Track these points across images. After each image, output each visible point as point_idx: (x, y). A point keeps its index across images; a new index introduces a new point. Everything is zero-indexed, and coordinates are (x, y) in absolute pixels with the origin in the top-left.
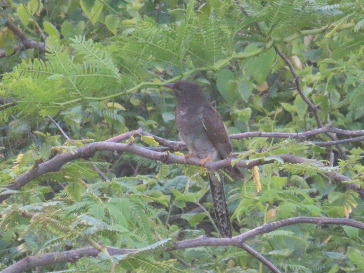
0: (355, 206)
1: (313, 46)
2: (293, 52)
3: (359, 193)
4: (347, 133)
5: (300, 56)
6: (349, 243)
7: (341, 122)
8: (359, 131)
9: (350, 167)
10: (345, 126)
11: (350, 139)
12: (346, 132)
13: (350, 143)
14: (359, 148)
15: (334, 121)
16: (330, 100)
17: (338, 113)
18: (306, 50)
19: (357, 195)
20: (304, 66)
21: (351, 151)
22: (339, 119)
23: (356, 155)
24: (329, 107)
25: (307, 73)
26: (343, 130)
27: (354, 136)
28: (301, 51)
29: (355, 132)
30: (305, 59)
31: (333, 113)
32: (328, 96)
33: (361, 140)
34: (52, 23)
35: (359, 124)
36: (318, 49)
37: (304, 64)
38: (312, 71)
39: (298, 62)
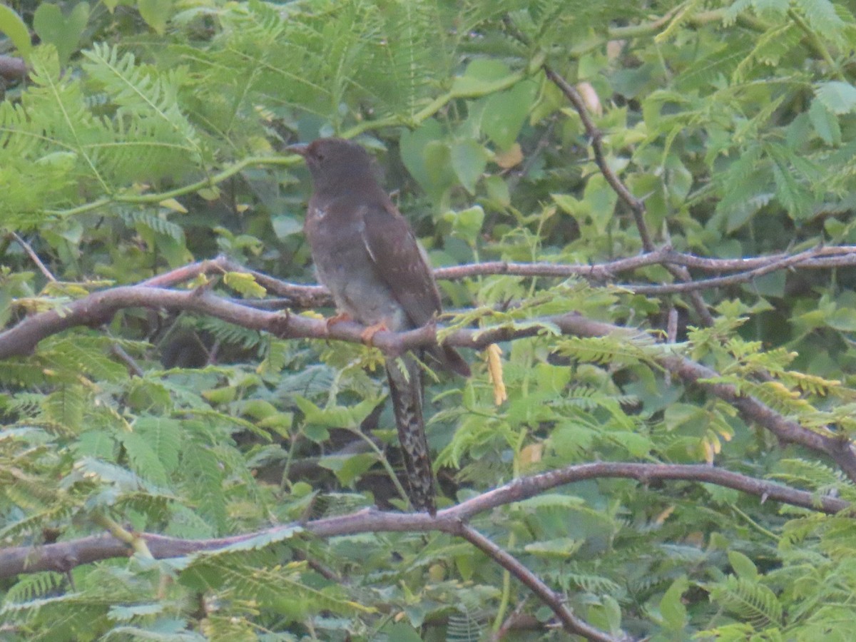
0: (728, 437)
1: (628, 61)
2: (581, 75)
3: (736, 406)
4: (708, 266)
5: (596, 84)
6: (715, 521)
7: (693, 238)
8: (736, 260)
9: (716, 345)
10: (705, 249)
11: (717, 280)
12: (705, 263)
13: (717, 290)
14: (737, 301)
15: (677, 237)
16: (668, 188)
17: (686, 219)
18: (611, 69)
19: (733, 412)
20: (607, 108)
21: (718, 308)
22: (690, 233)
23: (728, 317)
24: (666, 203)
25: (614, 123)
26: (700, 259)
27: (726, 272)
28: (600, 73)
29: (726, 263)
30: (609, 93)
31: (677, 217)
32: (663, 178)
33: (742, 281)
34: (14, 7)
35: (737, 244)
36: (641, 68)
37: (605, 102)
38: (625, 120)
39: (592, 99)
